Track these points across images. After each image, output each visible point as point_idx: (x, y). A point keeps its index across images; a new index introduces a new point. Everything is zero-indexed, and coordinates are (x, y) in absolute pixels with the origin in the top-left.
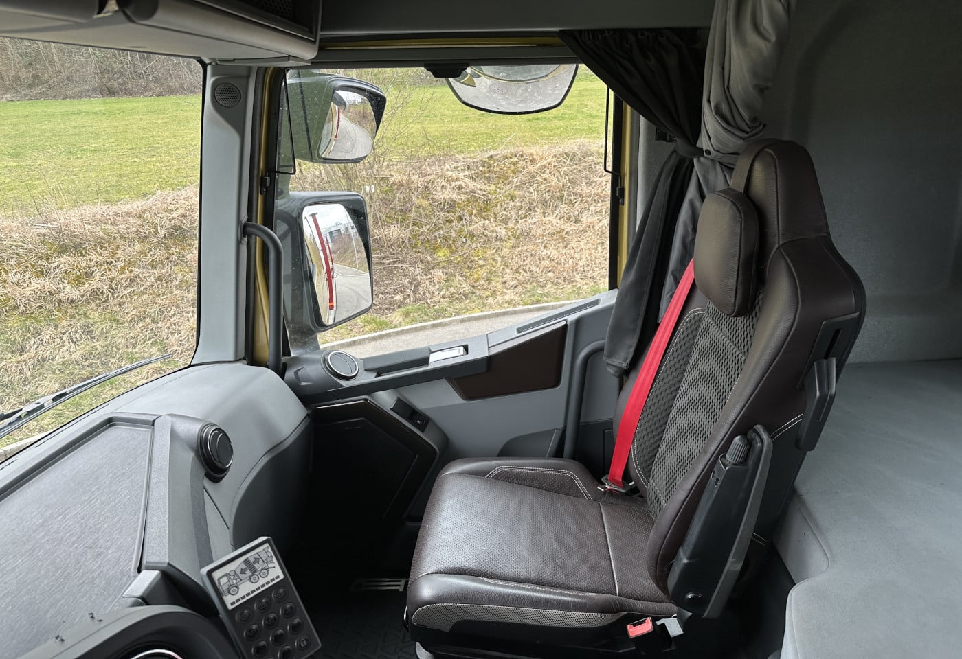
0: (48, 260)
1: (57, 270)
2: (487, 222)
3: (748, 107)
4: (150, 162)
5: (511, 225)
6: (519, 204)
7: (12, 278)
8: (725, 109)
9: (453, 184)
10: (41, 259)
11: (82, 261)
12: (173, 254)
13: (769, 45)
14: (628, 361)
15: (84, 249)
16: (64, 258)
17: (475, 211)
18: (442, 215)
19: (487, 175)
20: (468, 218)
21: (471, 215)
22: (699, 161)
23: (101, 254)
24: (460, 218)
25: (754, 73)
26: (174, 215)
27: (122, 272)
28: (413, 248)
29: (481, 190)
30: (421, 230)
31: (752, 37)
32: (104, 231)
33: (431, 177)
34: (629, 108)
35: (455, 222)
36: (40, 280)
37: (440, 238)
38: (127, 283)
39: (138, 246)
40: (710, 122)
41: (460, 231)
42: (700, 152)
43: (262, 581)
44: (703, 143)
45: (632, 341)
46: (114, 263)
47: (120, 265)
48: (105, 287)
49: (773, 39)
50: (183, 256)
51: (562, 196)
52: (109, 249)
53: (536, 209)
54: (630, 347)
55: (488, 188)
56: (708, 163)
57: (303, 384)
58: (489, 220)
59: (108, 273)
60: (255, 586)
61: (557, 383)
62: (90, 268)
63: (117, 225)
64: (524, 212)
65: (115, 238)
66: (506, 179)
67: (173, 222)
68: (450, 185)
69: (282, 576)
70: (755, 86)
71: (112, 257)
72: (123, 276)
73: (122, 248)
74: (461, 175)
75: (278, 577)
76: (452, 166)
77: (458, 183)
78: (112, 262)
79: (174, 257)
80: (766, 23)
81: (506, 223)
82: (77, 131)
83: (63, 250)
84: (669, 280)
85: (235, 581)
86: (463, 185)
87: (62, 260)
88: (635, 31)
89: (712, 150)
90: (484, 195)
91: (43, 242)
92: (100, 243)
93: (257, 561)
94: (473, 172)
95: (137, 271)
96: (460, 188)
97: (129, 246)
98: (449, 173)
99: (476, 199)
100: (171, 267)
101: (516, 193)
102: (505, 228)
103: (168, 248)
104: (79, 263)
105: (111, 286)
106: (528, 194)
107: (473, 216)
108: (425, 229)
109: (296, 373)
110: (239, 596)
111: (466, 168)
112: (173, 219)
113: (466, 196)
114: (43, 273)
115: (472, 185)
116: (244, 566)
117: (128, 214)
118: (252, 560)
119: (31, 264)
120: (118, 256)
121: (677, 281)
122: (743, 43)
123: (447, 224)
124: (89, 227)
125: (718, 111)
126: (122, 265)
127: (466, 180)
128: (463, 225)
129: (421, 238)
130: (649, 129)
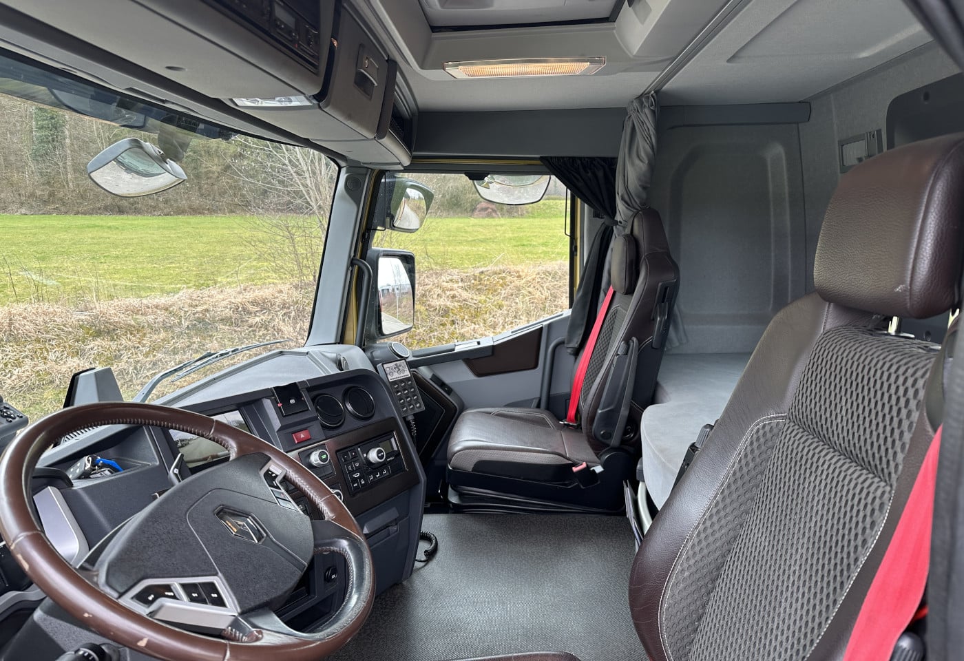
0: (83, 342)
1: (92, 352)
2: (477, 326)
3: (639, 197)
4: (169, 268)
5: (498, 330)
6: (506, 312)
7: (51, 356)
8: (626, 197)
9: (448, 293)
10: (78, 341)
11: (114, 345)
12: (194, 343)
13: (645, 165)
14: (579, 343)
15: (116, 334)
16: (99, 341)
17: (466, 317)
18: (437, 318)
19: (479, 287)
20: (460, 323)
21: (462, 320)
22: (616, 227)
23: (130, 340)
24: (453, 322)
25: (639, 179)
26: (199, 309)
27: (147, 355)
28: (410, 346)
29: (472, 299)
30: (418, 331)
31: (637, 162)
32: (135, 320)
33: (428, 287)
34: (579, 200)
35: (448, 326)
36: (76, 359)
37: (434, 338)
38: (150, 366)
39: (163, 335)
40: (620, 205)
41: (453, 334)
42: (616, 223)
43: (402, 375)
44: (618, 218)
45: (581, 332)
46: (141, 348)
47: (145, 350)
48: (131, 368)
49: (647, 162)
50: (204, 345)
51: (545, 308)
52: (138, 335)
53: (521, 317)
54: (580, 335)
55: (479, 298)
56: (621, 228)
58: (479, 324)
59: (134, 356)
60: (399, 376)
61: (535, 366)
62: (119, 351)
63: (146, 315)
64: (510, 319)
65: (143, 327)
66: (495, 291)
67: (197, 315)
68: (445, 294)
70: (640, 186)
71: (139, 343)
72: (148, 359)
73: (148, 335)
74: (456, 286)
75: (408, 375)
76: (448, 279)
77: (452, 293)
78: (138, 347)
79: (195, 346)
80: (642, 154)
81: (494, 328)
82: (95, 241)
83: (99, 334)
84: (602, 294)
85: (392, 371)
86: (457, 295)
87: (97, 343)
88: (580, 158)
89: (622, 222)
90: (475, 304)
91: (81, 327)
92: (130, 330)
93: (400, 366)
94: (466, 284)
95: (159, 355)
96: (454, 297)
97: (155, 334)
98: (445, 284)
99: (468, 307)
100: (191, 355)
101: (503, 303)
102: (493, 332)
103: (190, 337)
104: (110, 346)
105: (136, 368)
106: (514, 304)
107: (465, 321)
108: (421, 330)
110: (393, 378)
111: (460, 280)
112: (197, 312)
113: (459, 304)
114: (79, 353)
115: (465, 294)
116: (395, 366)
117: (157, 307)
119: (70, 346)
120: (144, 342)
121: (605, 295)
122: (633, 164)
123: (442, 327)
124: (122, 316)
125: (623, 199)
126: (148, 350)
127: (460, 290)
128: (455, 328)
129: (418, 338)
130: (589, 211)
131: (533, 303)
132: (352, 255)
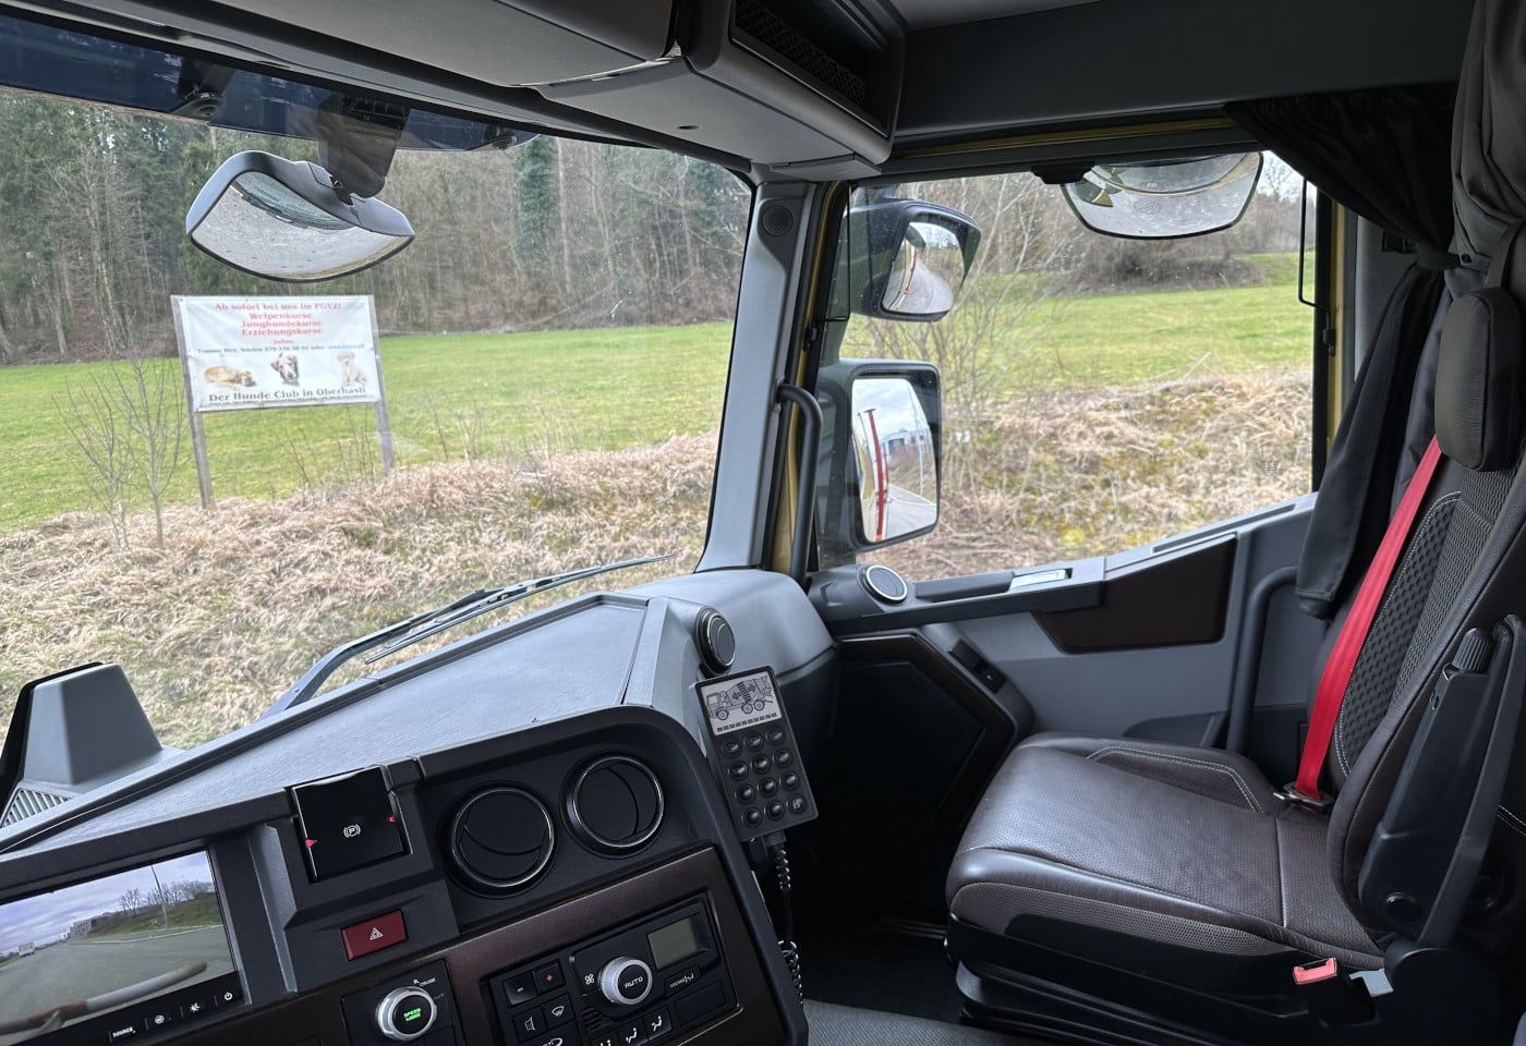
0: (529, 518)
1: (539, 533)
2: (1154, 490)
4: (667, 403)
5: (1196, 497)
6: (1212, 463)
7: (485, 539)
8: (1486, 185)
9: (1098, 430)
10: (522, 516)
11: (570, 522)
12: (682, 519)
14: (1334, 588)
15: (575, 506)
16: (550, 517)
17: (1132, 473)
18: (1076, 476)
19: (1159, 417)
20: (1120, 483)
21: (1125, 479)
22: (1453, 274)
23: (593, 515)
24: (1107, 484)
26: (690, 467)
27: (616, 539)
28: (1024, 526)
29: (1145, 440)
30: (1039, 499)
32: (601, 484)
33: (1059, 421)
35: (1097, 489)
36: (517, 544)
37: (1069, 512)
38: (621, 554)
39: (640, 506)
40: (1466, 210)
41: (1105, 504)
42: (1454, 261)
43: (756, 714)
44: (1459, 246)
45: (1342, 559)
46: (608, 527)
47: (615, 529)
48: (593, 558)
50: (695, 522)
52: (605, 509)
53: (1244, 472)
54: (1338, 567)
55: (1159, 438)
56: (1467, 275)
57: (832, 604)
58: (1157, 486)
59: (599, 539)
60: (747, 717)
61: (1216, 635)
62: (577, 531)
63: (618, 478)
64: (1221, 476)
65: (613, 495)
66: (1193, 423)
67: (687, 476)
68: (1094, 431)
69: (779, 716)
71: (607, 519)
72: (617, 544)
73: (620, 508)
74: (1113, 416)
75: (774, 715)
76: (1099, 404)
77: (1106, 429)
78: (605, 526)
79: (683, 524)
81: (1189, 493)
82: (582, 366)
83: (550, 505)
84: (1406, 459)
85: (725, 704)
86: (1116, 432)
87: (547, 519)
88: (1344, 95)
89: (1474, 256)
90: (1150, 448)
91: (528, 495)
92: (594, 499)
93: (753, 688)
94: (1134, 412)
95: (634, 539)
96: (1110, 436)
97: (630, 506)
98: (1093, 414)
99: (1136, 454)
100: (677, 537)
101: (1207, 445)
102: (1188, 502)
103: (677, 510)
104: (565, 524)
105: (599, 558)
106: (1229, 448)
107: (1129, 481)
108: (1045, 498)
109: (823, 589)
110: (728, 722)
111: (1121, 406)
112: (688, 472)
113: (1119, 449)
114: (522, 535)
115: (1131, 432)
116: (737, 691)
117: (634, 464)
118: (747, 686)
119: (511, 524)
120: (613, 518)
121: (1418, 459)
123: (1084, 491)
124: (585, 478)
125: (1474, 189)
126: (618, 529)
127: (1121, 424)
128: (1110, 494)
129: (1038, 511)
130: (1370, 236)
131: (1269, 444)
132: (781, 377)
